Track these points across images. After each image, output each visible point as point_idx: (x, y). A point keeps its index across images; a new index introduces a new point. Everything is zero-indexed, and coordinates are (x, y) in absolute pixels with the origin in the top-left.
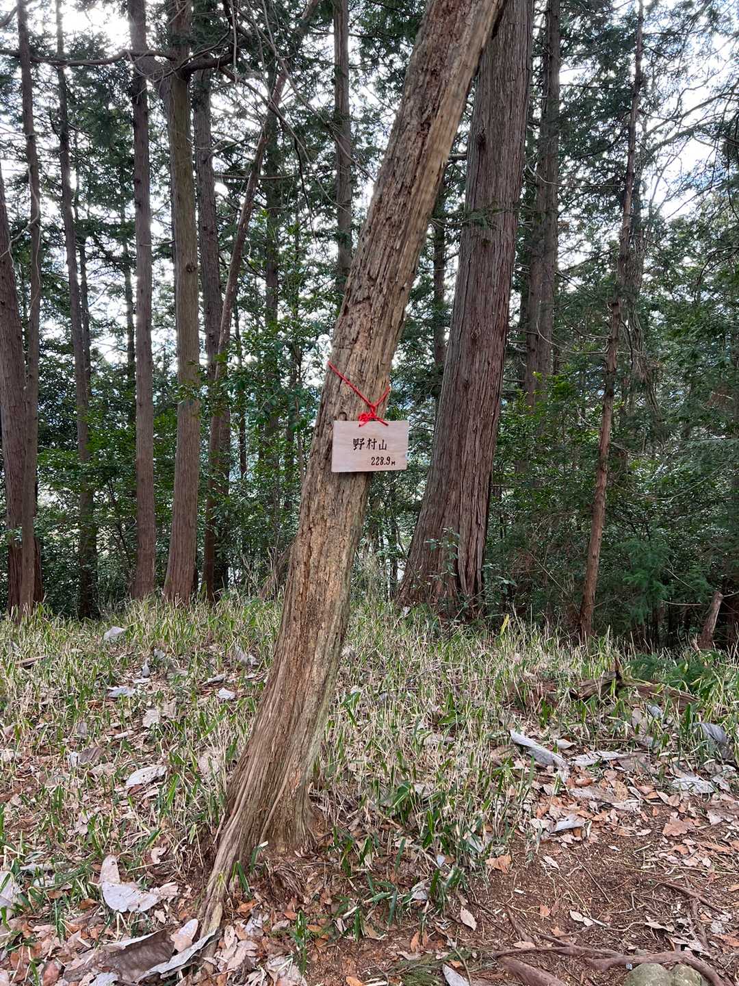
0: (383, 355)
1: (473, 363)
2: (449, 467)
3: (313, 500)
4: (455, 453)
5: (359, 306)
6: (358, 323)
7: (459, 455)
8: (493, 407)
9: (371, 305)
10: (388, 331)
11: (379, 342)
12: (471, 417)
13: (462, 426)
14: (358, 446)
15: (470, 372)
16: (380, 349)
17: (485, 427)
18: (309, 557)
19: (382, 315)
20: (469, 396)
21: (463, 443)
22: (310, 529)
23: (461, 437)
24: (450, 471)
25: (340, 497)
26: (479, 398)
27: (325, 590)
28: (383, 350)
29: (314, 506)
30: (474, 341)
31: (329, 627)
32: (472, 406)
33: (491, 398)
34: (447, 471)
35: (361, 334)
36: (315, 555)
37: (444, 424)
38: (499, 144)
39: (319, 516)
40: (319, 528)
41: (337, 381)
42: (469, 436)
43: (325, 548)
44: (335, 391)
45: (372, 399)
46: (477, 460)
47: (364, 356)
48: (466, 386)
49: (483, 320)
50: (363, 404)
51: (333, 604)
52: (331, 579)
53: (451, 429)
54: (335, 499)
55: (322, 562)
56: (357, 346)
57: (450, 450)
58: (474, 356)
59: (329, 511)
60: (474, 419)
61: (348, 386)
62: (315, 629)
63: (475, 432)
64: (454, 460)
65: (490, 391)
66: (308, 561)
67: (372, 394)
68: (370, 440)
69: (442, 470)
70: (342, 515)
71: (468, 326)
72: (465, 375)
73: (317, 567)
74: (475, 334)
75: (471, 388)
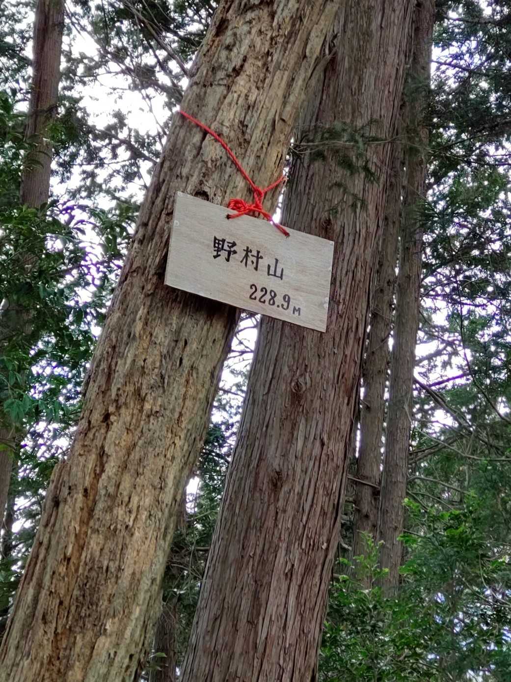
0: (284, 104)
1: (291, 439)
2: (229, 647)
3: (122, 356)
4: (244, 618)
5: (250, 15)
6: (247, 42)
7: (252, 623)
8: (326, 531)
9: (272, 15)
10: (298, 65)
11: (279, 80)
12: (284, 545)
13: (263, 562)
14: (224, 254)
15: (284, 456)
16: (280, 93)
17: (308, 570)
18: (97, 476)
19: (291, 33)
20: (281, 504)
21: (263, 596)
22: (106, 417)
23: (260, 586)
24: (231, 657)
25: (177, 353)
26: (300, 510)
27: (124, 547)
28: (286, 97)
29: (122, 368)
30: (296, 396)
31: (120, 634)
32: (286, 522)
33: (324, 514)
34: (224, 655)
35: (250, 61)
36: (111, 468)
37: (226, 557)
38: (359, 64)
39: (130, 388)
40: (126, 415)
41: (197, 138)
42: (277, 583)
43: (136, 455)
44: (189, 155)
45: (257, 177)
46: (291, 637)
47: (252, 98)
48: (277, 482)
49: (315, 361)
50: (240, 183)
51: (135, 579)
52: (140, 524)
53: (239, 569)
54: (168, 356)
55: (126, 485)
56: (241, 80)
57: (235, 610)
58: (294, 425)
59: (153, 379)
60: (288, 551)
61: (218, 145)
62: (90, 634)
63: (289, 575)
64: (241, 634)
65: (321, 499)
66: (94, 486)
67: (258, 168)
68: (248, 251)
69: (214, 654)
70: (177, 389)
71: (286, 370)
72: (274, 460)
73: (112, 497)
74: (298, 385)
75: (285, 488)
